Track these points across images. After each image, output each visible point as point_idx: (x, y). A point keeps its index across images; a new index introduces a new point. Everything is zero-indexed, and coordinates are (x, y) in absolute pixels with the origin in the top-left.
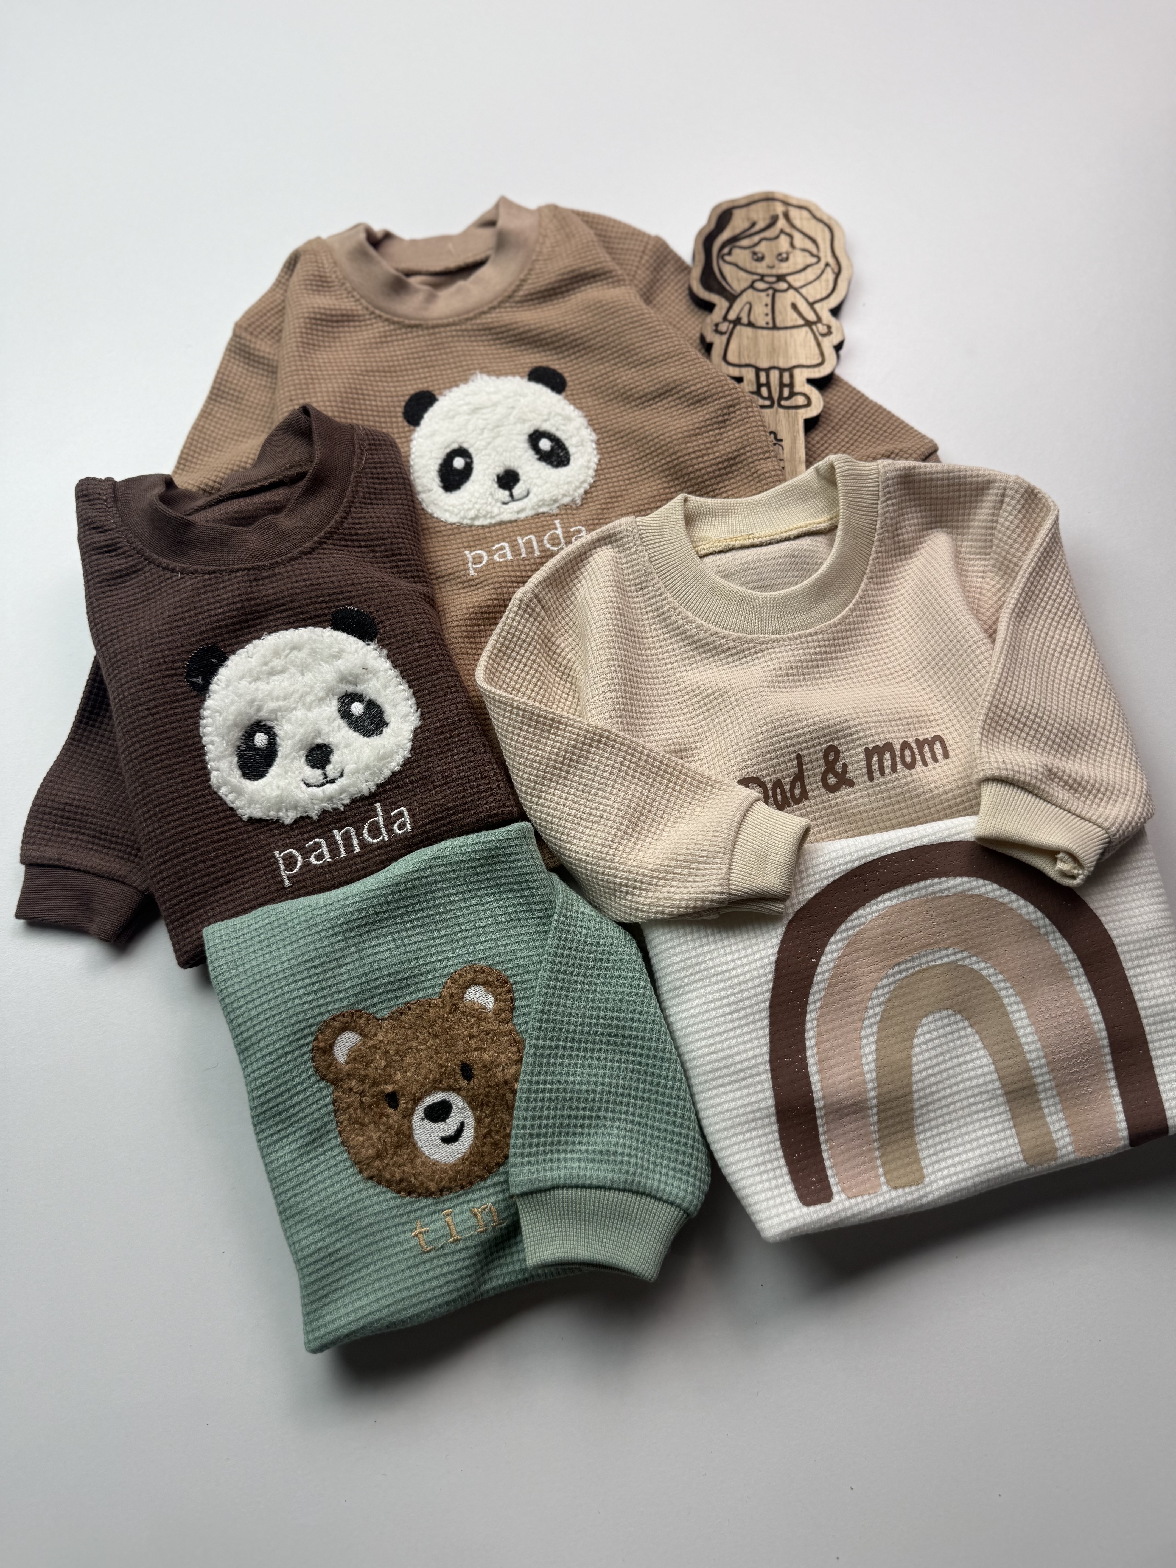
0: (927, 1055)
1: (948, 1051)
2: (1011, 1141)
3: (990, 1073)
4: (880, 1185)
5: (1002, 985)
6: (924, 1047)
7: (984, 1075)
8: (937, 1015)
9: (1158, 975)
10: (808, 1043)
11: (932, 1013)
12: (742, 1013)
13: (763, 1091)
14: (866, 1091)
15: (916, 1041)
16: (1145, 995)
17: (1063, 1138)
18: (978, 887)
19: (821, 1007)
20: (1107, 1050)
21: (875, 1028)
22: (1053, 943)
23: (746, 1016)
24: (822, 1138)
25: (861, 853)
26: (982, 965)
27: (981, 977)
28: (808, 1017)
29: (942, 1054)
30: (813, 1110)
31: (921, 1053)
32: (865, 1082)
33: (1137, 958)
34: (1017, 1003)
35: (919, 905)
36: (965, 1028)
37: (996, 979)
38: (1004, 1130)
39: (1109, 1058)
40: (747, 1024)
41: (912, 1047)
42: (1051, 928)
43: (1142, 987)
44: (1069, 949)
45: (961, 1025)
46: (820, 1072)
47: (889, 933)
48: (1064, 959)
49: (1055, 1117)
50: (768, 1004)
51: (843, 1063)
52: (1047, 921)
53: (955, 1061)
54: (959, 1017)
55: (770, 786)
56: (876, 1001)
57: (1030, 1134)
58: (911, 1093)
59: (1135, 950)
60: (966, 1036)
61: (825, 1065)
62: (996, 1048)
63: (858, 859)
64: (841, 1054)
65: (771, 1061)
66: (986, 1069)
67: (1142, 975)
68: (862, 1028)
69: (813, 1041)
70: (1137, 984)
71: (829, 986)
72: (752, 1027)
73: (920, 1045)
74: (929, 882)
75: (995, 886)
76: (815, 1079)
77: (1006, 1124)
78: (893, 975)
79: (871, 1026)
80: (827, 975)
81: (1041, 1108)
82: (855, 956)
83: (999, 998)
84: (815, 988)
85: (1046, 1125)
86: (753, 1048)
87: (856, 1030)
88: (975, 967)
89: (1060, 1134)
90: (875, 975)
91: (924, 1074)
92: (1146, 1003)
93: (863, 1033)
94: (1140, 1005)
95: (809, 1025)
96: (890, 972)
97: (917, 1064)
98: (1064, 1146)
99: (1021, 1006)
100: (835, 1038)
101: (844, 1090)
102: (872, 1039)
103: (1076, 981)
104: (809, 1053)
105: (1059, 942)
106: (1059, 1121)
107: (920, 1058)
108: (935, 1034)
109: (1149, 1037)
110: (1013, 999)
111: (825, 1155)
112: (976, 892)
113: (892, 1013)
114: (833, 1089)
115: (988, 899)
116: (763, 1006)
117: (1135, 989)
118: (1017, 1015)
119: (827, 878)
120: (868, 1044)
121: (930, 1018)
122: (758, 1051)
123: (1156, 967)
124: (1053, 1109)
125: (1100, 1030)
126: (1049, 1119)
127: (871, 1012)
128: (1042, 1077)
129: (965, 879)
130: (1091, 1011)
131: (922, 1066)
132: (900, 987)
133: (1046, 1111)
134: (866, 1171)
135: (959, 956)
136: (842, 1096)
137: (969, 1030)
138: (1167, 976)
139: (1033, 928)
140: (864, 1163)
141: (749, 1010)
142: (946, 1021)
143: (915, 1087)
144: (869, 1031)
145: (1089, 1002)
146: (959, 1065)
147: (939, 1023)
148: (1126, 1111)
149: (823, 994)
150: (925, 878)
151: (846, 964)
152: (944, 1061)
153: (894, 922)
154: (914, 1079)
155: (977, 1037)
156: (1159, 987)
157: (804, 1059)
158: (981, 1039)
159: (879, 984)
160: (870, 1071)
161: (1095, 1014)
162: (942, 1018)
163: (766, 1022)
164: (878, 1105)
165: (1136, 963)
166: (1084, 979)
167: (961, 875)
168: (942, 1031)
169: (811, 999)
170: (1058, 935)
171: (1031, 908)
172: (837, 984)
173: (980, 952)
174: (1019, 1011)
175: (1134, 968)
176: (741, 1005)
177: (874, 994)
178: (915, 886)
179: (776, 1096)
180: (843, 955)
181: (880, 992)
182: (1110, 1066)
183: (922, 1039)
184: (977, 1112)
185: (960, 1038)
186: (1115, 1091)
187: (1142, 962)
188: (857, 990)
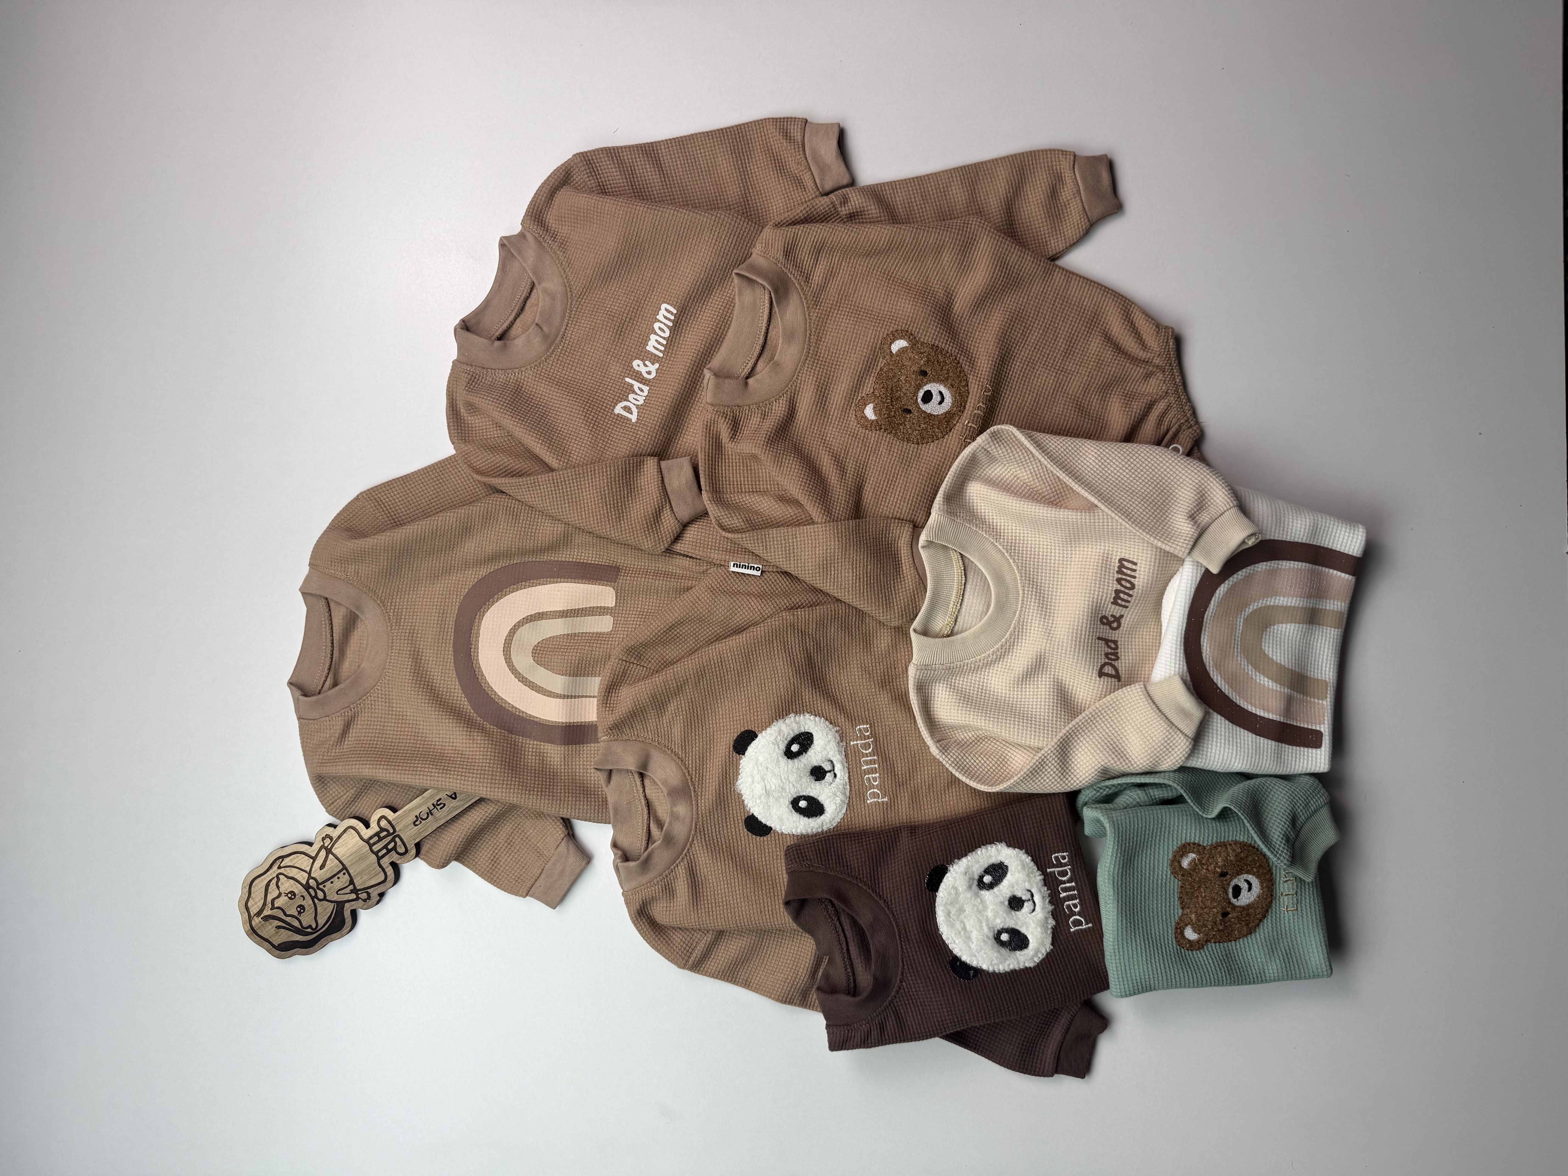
0: (1278, 654)
1: (1280, 642)
2: (1328, 631)
3: (1299, 627)
4: (1323, 704)
5: (1264, 602)
6: (1274, 654)
7: (1298, 631)
8: (1263, 640)
9: (1295, 524)
10: (1254, 712)
11: (1261, 642)
12: (1231, 739)
13: (1268, 745)
14: (1284, 693)
15: (1270, 656)
16: (1301, 536)
17: (1337, 605)
18: (1220, 594)
19: (1239, 696)
20: (1314, 566)
21: (1258, 674)
22: (1259, 569)
23: (1233, 737)
24: (1295, 724)
25: (1178, 643)
26: (1251, 607)
27: (1256, 610)
28: (1242, 706)
29: (1280, 646)
30: (1284, 723)
31: (1277, 657)
32: (1280, 692)
33: (1283, 530)
34: (1275, 599)
35: (1213, 626)
36: (1274, 629)
37: (1261, 603)
38: (1322, 632)
39: (1317, 567)
40: (1236, 739)
41: (1272, 659)
42: (1252, 567)
43: (1297, 536)
44: (1265, 563)
45: (1272, 630)
46: (1268, 713)
47: (1219, 646)
48: (1268, 568)
49: (1328, 605)
50: (1231, 724)
51: (1268, 698)
52: (1249, 568)
53: (1286, 641)
54: (1268, 629)
55: (1107, 661)
56: (1246, 668)
57: (1329, 620)
58: (1292, 670)
59: (1279, 530)
60: (1278, 630)
61: (1266, 708)
62: (1289, 619)
63: (1180, 646)
64: (1264, 697)
65: (1256, 734)
66: (1296, 629)
67: (1291, 533)
68: (1256, 680)
69: (1253, 708)
70: (1294, 538)
71: (1232, 688)
72: (1238, 737)
73: (1273, 655)
74: (1206, 616)
75: (1222, 585)
76: (1271, 716)
77: (1321, 630)
78: (1237, 652)
79: (1256, 675)
80: (1227, 687)
81: (1321, 609)
82: (1222, 668)
83: (1269, 606)
84: (1230, 696)
85: (1329, 611)
86: (1248, 741)
87: (1255, 684)
88: (1250, 611)
89: (1336, 606)
90: (1235, 662)
91: (1286, 659)
92: (1305, 538)
93: (1258, 681)
94: (1304, 541)
95: (1246, 707)
96: (1236, 653)
97: (1281, 660)
98: (1341, 606)
99: (1278, 598)
100: (1255, 696)
101: (1280, 704)
102: (1262, 678)
103: (1280, 567)
104: (1258, 713)
105: (1260, 566)
106: (1330, 603)
107: (1279, 658)
108: (1271, 645)
109: (1318, 544)
110: (1273, 600)
111: (1302, 726)
112: (1221, 597)
113: (1254, 661)
114: (1278, 709)
115: (1227, 592)
116: (1231, 727)
117: (1296, 540)
118: (1281, 602)
119: (1183, 665)
120: (1264, 681)
121: (1263, 644)
122: (1250, 739)
123: (1291, 524)
124: (1324, 604)
125: (1305, 566)
126: (1328, 608)
127: (1250, 672)
128: (1310, 604)
129: (1213, 599)
130: (1296, 566)
131: (1282, 659)
132: (1244, 652)
133: (1324, 607)
134: (1314, 708)
135: (1242, 616)
136: (1282, 707)
137: (1276, 627)
138: (1297, 520)
139: (1248, 577)
140: (1311, 707)
141: (1231, 735)
142: (1267, 637)
143: (1290, 667)
144: (1258, 678)
145: (1292, 565)
146: (1288, 640)
147: (1267, 641)
148: (1342, 572)
149: (1234, 693)
150: (1203, 617)
151: (1225, 675)
152: (1284, 647)
153: (1215, 642)
154: (1287, 666)
155: (1280, 625)
156: (1301, 528)
157: (1260, 717)
158: (1282, 623)
159: (1239, 662)
160: (1276, 686)
161: (1298, 565)
162: (1266, 638)
163: (1238, 728)
164: (1291, 689)
165: (1285, 533)
166: (1280, 562)
167: (1211, 600)
168: (1271, 641)
169: (1234, 700)
170: (1256, 565)
171: (1240, 573)
172: (1232, 683)
173: (1246, 605)
174: (1279, 600)
175: (1287, 535)
176: (1227, 738)
177: (1243, 666)
178: (1204, 623)
179: (1272, 739)
180: (1220, 674)
181: (1242, 663)
182: (1320, 568)
183: (1271, 653)
184: (1310, 640)
185: (1277, 634)
186: (1331, 571)
187: (1286, 530)
188: (1238, 675)
